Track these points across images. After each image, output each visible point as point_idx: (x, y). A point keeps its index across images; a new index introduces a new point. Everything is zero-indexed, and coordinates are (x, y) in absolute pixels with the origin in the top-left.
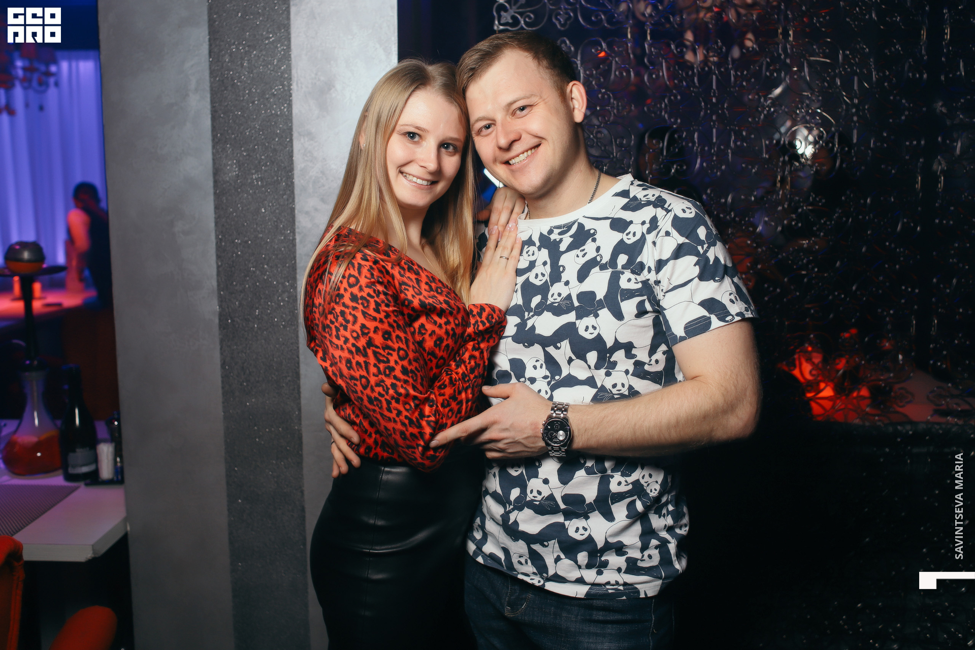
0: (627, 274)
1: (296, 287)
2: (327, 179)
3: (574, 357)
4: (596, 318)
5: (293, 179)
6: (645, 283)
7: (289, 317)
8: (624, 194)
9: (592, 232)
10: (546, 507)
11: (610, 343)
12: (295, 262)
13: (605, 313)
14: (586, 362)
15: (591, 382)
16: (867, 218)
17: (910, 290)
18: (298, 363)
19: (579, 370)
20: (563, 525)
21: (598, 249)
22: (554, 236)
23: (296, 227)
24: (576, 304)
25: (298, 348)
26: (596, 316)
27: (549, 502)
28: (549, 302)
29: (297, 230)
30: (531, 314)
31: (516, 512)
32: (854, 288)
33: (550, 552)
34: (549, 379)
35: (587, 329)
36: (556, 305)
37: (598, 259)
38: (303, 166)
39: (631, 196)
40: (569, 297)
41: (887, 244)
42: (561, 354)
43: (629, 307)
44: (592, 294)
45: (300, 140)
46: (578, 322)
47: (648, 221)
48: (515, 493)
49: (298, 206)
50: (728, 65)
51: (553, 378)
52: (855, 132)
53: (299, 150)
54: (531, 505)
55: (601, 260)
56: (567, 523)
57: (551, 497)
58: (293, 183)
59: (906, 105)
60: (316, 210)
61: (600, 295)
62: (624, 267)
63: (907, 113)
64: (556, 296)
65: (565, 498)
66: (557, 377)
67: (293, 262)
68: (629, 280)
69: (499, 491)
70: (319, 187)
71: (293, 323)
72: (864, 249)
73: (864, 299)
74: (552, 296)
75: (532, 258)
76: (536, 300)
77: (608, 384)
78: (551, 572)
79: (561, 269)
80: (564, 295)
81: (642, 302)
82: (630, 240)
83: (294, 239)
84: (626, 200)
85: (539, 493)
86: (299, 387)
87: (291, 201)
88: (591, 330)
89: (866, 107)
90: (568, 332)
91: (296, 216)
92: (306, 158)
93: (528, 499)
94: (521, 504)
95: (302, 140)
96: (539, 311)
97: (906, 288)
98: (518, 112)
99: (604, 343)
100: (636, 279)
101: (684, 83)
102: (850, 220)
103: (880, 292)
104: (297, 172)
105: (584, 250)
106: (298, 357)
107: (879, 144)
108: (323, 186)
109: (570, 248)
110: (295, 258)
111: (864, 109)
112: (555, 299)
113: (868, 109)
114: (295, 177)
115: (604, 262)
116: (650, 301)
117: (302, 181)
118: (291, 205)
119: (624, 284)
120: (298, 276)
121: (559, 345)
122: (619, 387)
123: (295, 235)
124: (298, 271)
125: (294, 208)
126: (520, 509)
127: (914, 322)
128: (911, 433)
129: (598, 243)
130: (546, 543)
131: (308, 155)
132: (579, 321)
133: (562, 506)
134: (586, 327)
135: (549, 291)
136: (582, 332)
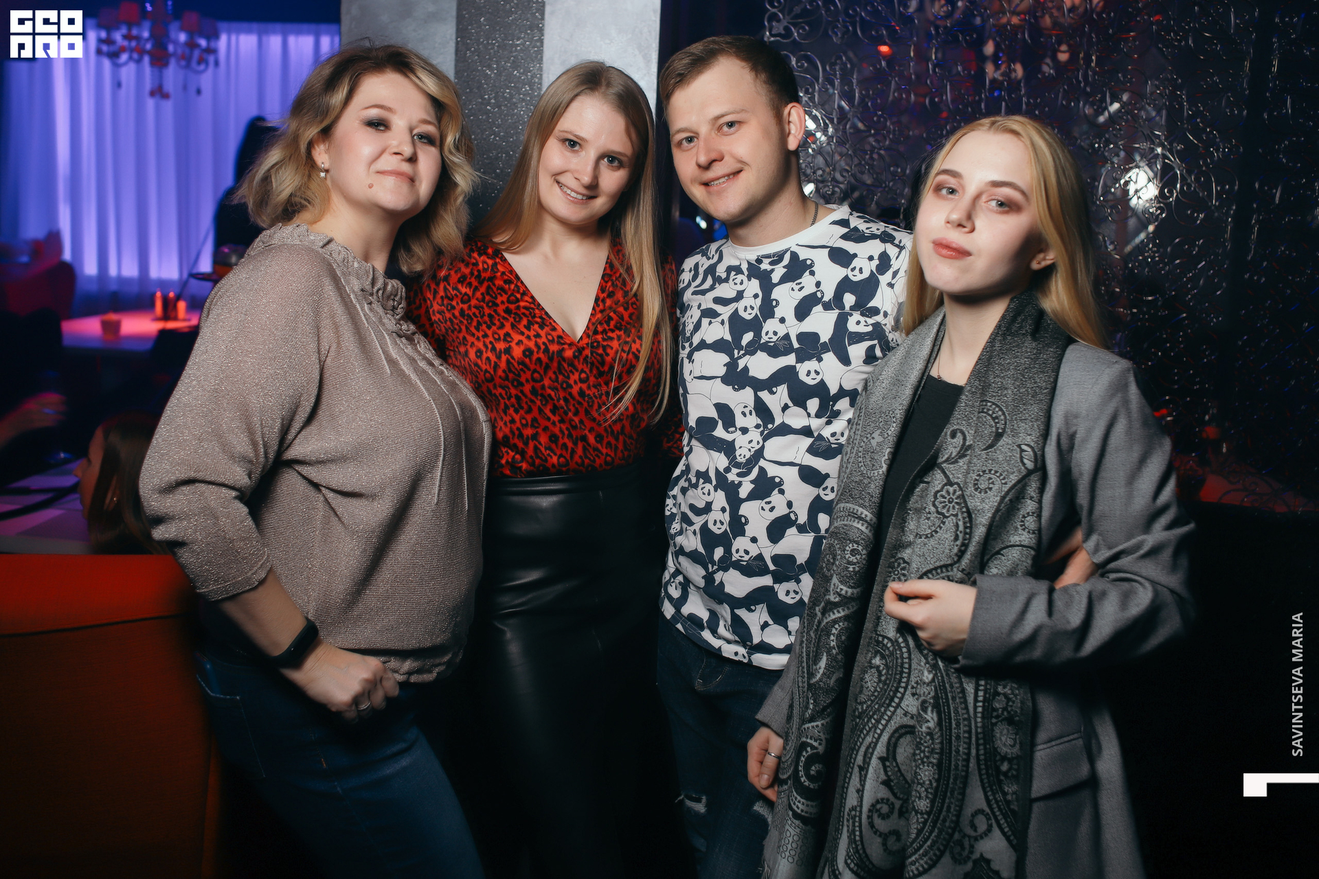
0: (856, 316)
3: (790, 404)
4: (819, 362)
6: (877, 326)
8: (844, 223)
9: (809, 262)
10: (753, 567)
11: (833, 390)
13: (830, 358)
14: (806, 409)
15: (806, 431)
19: (796, 419)
20: (772, 588)
21: (818, 284)
22: (765, 266)
24: (796, 345)
26: (820, 360)
27: (757, 562)
28: (762, 341)
30: (742, 352)
31: (721, 573)
33: (755, 618)
34: (762, 429)
35: (809, 373)
36: (772, 344)
37: (819, 295)
39: (852, 226)
40: (787, 337)
42: (777, 399)
43: (857, 352)
44: (815, 336)
46: (798, 366)
47: (876, 257)
48: (719, 553)
50: (1021, 91)
51: (765, 427)
54: (737, 565)
55: (822, 297)
56: (776, 586)
57: (760, 557)
61: (825, 336)
62: (852, 308)
64: (771, 334)
65: (775, 559)
66: (770, 426)
68: (858, 323)
69: (701, 549)
74: (766, 334)
75: (740, 288)
76: (748, 337)
77: (826, 433)
78: (756, 640)
79: (774, 303)
80: (781, 334)
81: (873, 347)
82: (858, 277)
84: (845, 230)
85: (747, 552)
88: (813, 375)
90: (786, 376)
93: (734, 559)
94: (727, 563)
96: (752, 349)
98: (725, 129)
99: (827, 390)
100: (866, 322)
101: (970, 109)
105: (801, 283)
109: (784, 279)
112: (770, 338)
115: (826, 299)
116: (881, 346)
119: (852, 326)
121: (774, 389)
122: (839, 436)
126: (726, 570)
129: (818, 277)
130: (753, 608)
132: (800, 364)
133: (772, 567)
134: (807, 372)
135: (762, 328)
136: (802, 376)
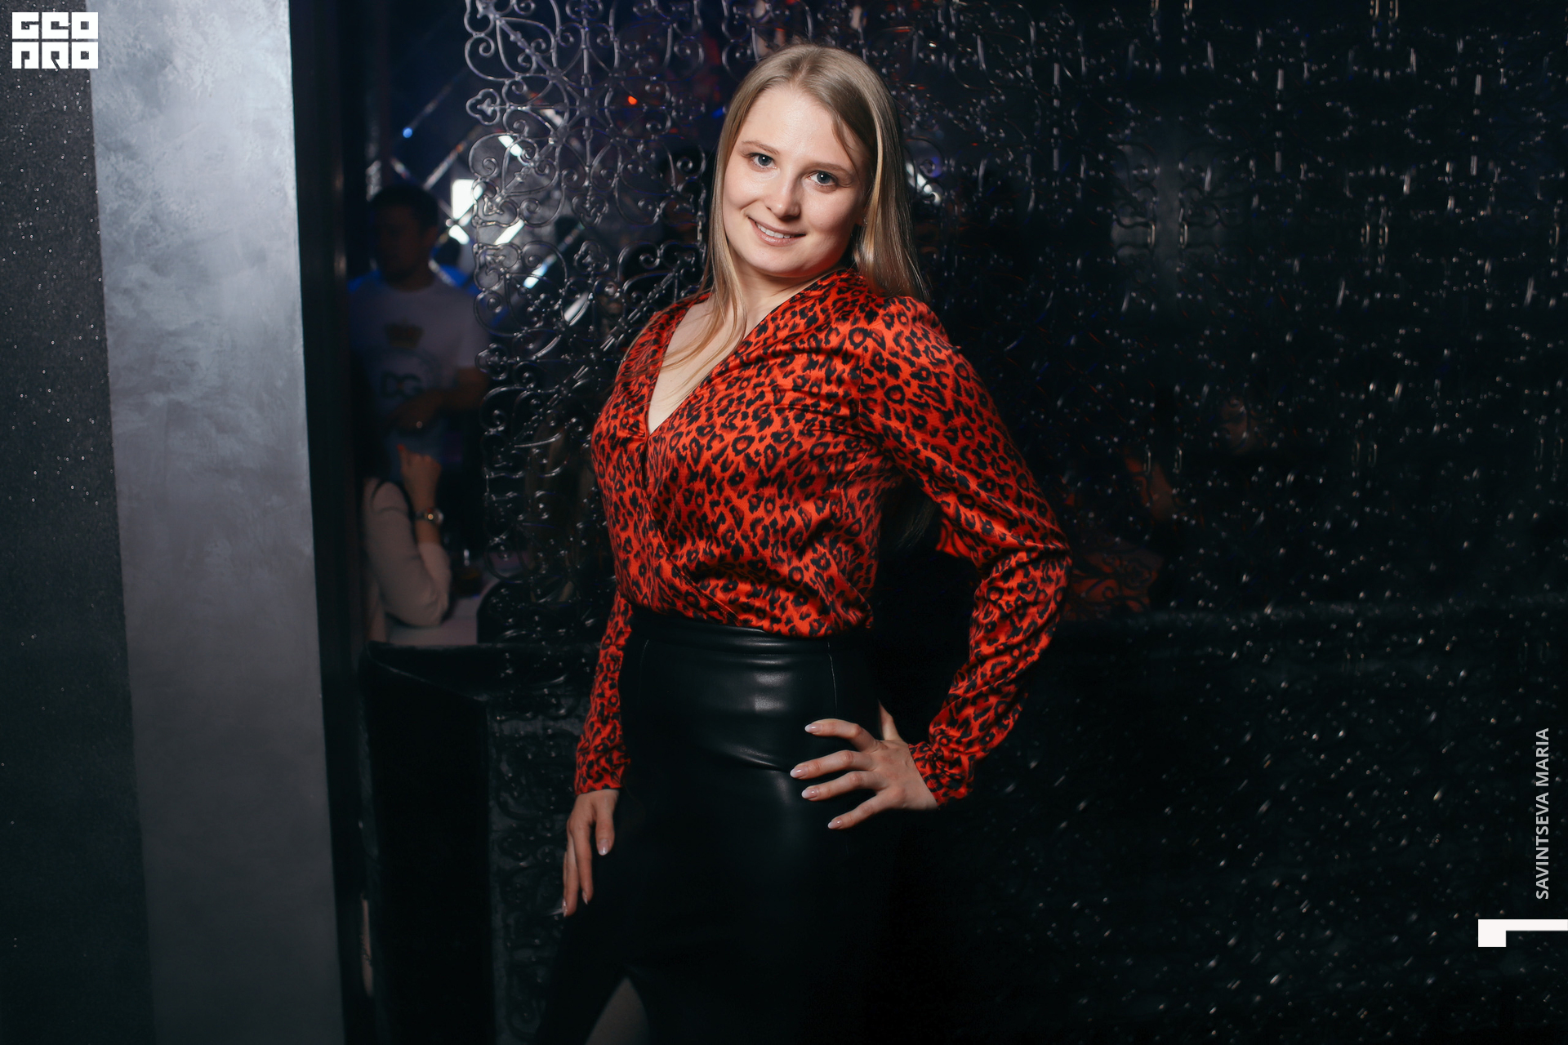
1: (110, 427)
2: (163, 230)
5: (98, 229)
7: (99, 482)
12: (107, 382)
16: (1077, 290)
17: (1141, 403)
18: (119, 564)
23: (106, 317)
25: (117, 537)
29: (108, 324)
32: (1059, 403)
38: (115, 206)
41: (1108, 332)
45: (109, 159)
49: (108, 281)
52: (1056, 153)
53: (108, 177)
58: (97, 238)
59: (1132, 111)
60: (144, 286)
63: (1132, 124)
67: (103, 382)
70: (149, 245)
71: (105, 493)
72: (1073, 341)
73: (1075, 420)
83: (103, 340)
86: (121, 608)
87: (94, 269)
89: (1073, 113)
91: (106, 297)
92: (121, 192)
95: (113, 159)
97: (1137, 402)
102: (1052, 294)
103: (1099, 408)
104: (104, 218)
106: (118, 554)
107: (1092, 173)
108: (157, 242)
110: (105, 372)
111: (1070, 116)
113: (1075, 117)
114: (102, 226)
117: (115, 234)
118: (95, 278)
120: (112, 407)
123: (105, 333)
124: (112, 398)
125: (101, 283)
127: (1149, 454)
128: (1147, 628)
131: (125, 186)
